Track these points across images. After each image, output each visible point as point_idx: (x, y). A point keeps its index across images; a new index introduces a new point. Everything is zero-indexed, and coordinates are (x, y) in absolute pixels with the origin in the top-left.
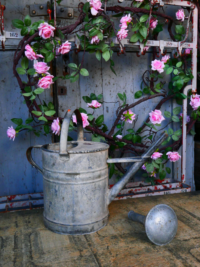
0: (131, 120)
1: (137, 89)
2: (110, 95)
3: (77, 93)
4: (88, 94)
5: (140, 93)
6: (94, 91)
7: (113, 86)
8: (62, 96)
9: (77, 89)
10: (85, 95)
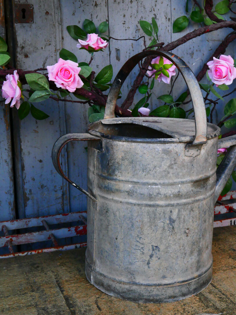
0: (168, 77)
1: (178, 13)
2: (124, 24)
3: (55, 19)
4: (79, 22)
5: (185, 21)
6: (92, 15)
7: (130, 5)
8: (25, 24)
9: (56, 11)
10: (72, 24)
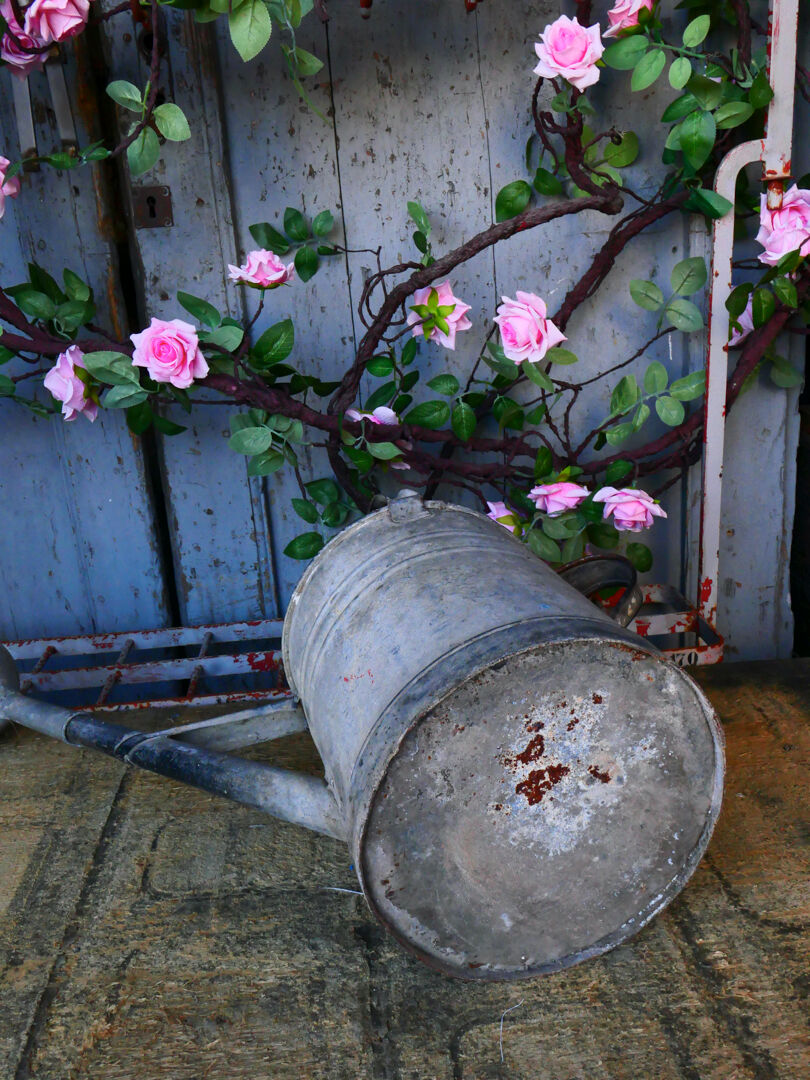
0: (449, 333)
2: (378, 210)
3: (218, 212)
4: (276, 215)
5: (521, 194)
6: (303, 198)
7: (389, 166)
8: (156, 230)
9: (220, 196)
10: (262, 221)
